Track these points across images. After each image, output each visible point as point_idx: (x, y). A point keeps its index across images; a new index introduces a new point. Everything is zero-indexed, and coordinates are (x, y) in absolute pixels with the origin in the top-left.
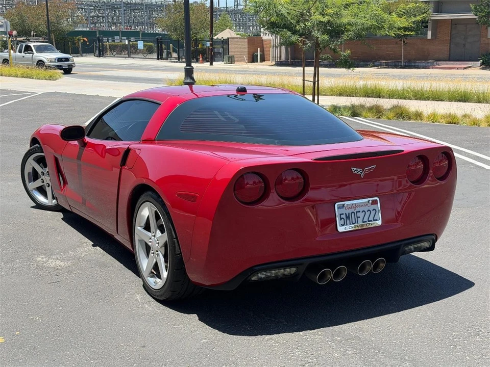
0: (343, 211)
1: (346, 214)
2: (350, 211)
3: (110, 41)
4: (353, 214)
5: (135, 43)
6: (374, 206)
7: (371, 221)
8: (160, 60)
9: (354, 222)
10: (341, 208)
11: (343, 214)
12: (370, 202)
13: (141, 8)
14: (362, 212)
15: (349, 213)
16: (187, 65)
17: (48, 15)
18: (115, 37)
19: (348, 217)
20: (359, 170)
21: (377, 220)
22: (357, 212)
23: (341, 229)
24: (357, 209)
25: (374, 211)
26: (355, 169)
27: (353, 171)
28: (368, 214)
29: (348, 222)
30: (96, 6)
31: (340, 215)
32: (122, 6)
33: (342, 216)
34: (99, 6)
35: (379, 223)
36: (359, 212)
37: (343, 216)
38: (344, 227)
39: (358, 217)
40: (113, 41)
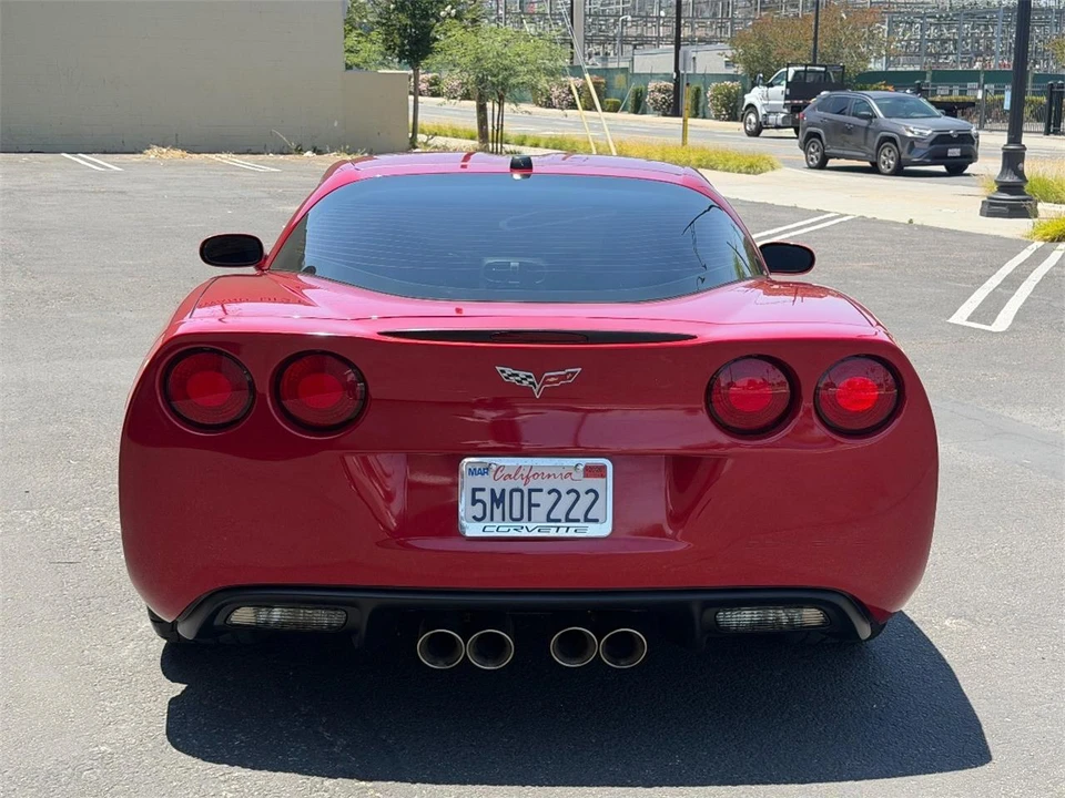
0: (486, 482)
1: (493, 491)
2: (509, 485)
3: (956, 92)
4: (517, 496)
5: (997, 97)
6: (595, 483)
7: (578, 521)
8: (1052, 136)
9: (516, 514)
10: (479, 475)
11: (483, 490)
12: (581, 468)
13: (1047, 18)
14: (550, 493)
15: (503, 490)
16: (1010, 141)
17: (815, 39)
18: (969, 84)
19: (497, 500)
20: (522, 374)
21: (596, 521)
22: (530, 491)
23: (473, 530)
24: (533, 484)
25: (592, 495)
26: (509, 371)
27: (503, 375)
28: (567, 500)
29: (498, 512)
30: (941, 17)
31: (474, 490)
32: (1001, 14)
33: (479, 495)
34: (948, 16)
35: (602, 529)
36: (541, 490)
37: (486, 497)
38: (482, 525)
39: (531, 505)
40: (963, 92)
